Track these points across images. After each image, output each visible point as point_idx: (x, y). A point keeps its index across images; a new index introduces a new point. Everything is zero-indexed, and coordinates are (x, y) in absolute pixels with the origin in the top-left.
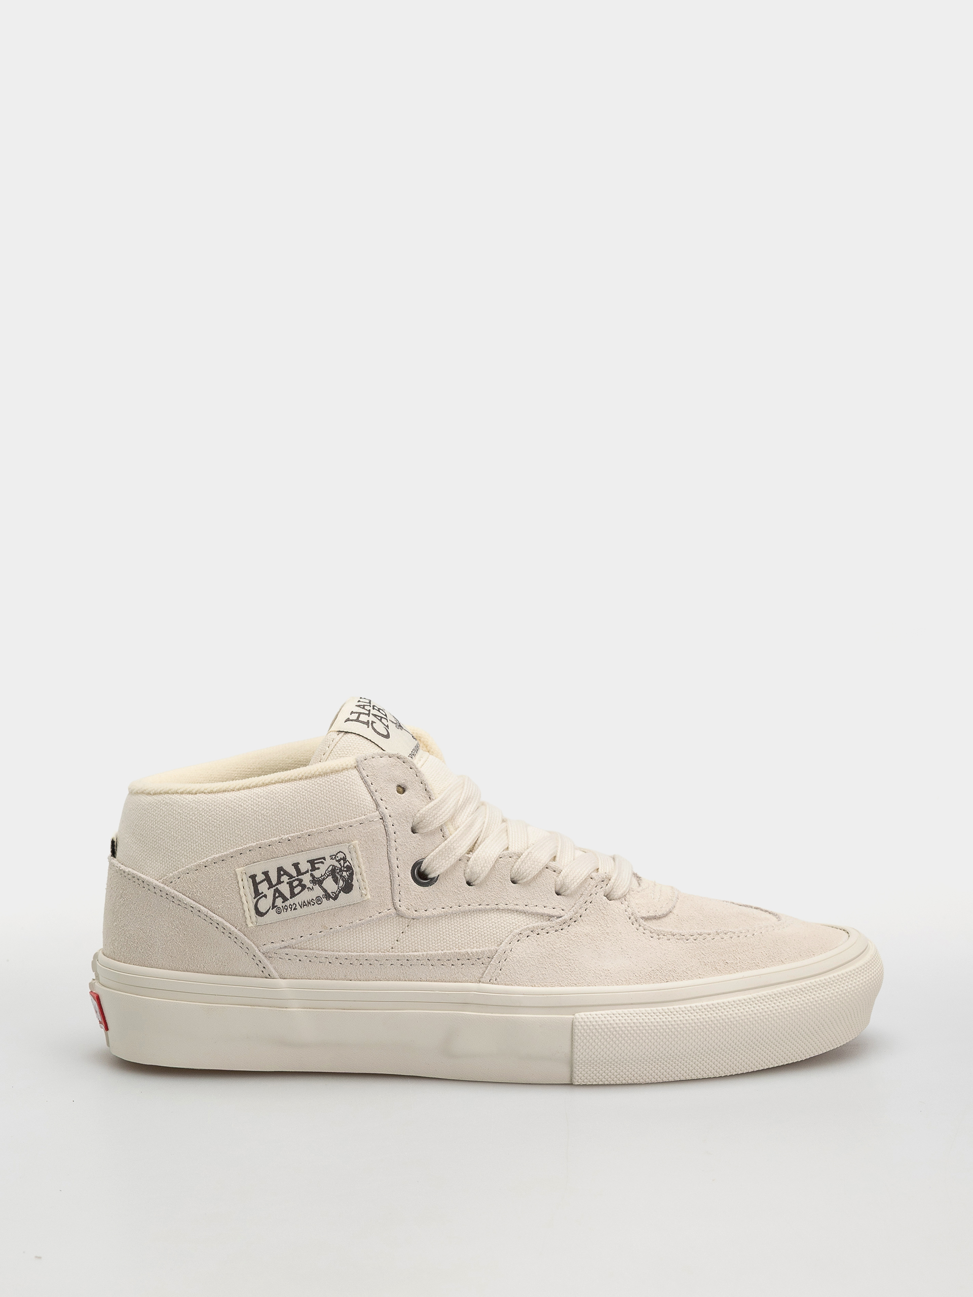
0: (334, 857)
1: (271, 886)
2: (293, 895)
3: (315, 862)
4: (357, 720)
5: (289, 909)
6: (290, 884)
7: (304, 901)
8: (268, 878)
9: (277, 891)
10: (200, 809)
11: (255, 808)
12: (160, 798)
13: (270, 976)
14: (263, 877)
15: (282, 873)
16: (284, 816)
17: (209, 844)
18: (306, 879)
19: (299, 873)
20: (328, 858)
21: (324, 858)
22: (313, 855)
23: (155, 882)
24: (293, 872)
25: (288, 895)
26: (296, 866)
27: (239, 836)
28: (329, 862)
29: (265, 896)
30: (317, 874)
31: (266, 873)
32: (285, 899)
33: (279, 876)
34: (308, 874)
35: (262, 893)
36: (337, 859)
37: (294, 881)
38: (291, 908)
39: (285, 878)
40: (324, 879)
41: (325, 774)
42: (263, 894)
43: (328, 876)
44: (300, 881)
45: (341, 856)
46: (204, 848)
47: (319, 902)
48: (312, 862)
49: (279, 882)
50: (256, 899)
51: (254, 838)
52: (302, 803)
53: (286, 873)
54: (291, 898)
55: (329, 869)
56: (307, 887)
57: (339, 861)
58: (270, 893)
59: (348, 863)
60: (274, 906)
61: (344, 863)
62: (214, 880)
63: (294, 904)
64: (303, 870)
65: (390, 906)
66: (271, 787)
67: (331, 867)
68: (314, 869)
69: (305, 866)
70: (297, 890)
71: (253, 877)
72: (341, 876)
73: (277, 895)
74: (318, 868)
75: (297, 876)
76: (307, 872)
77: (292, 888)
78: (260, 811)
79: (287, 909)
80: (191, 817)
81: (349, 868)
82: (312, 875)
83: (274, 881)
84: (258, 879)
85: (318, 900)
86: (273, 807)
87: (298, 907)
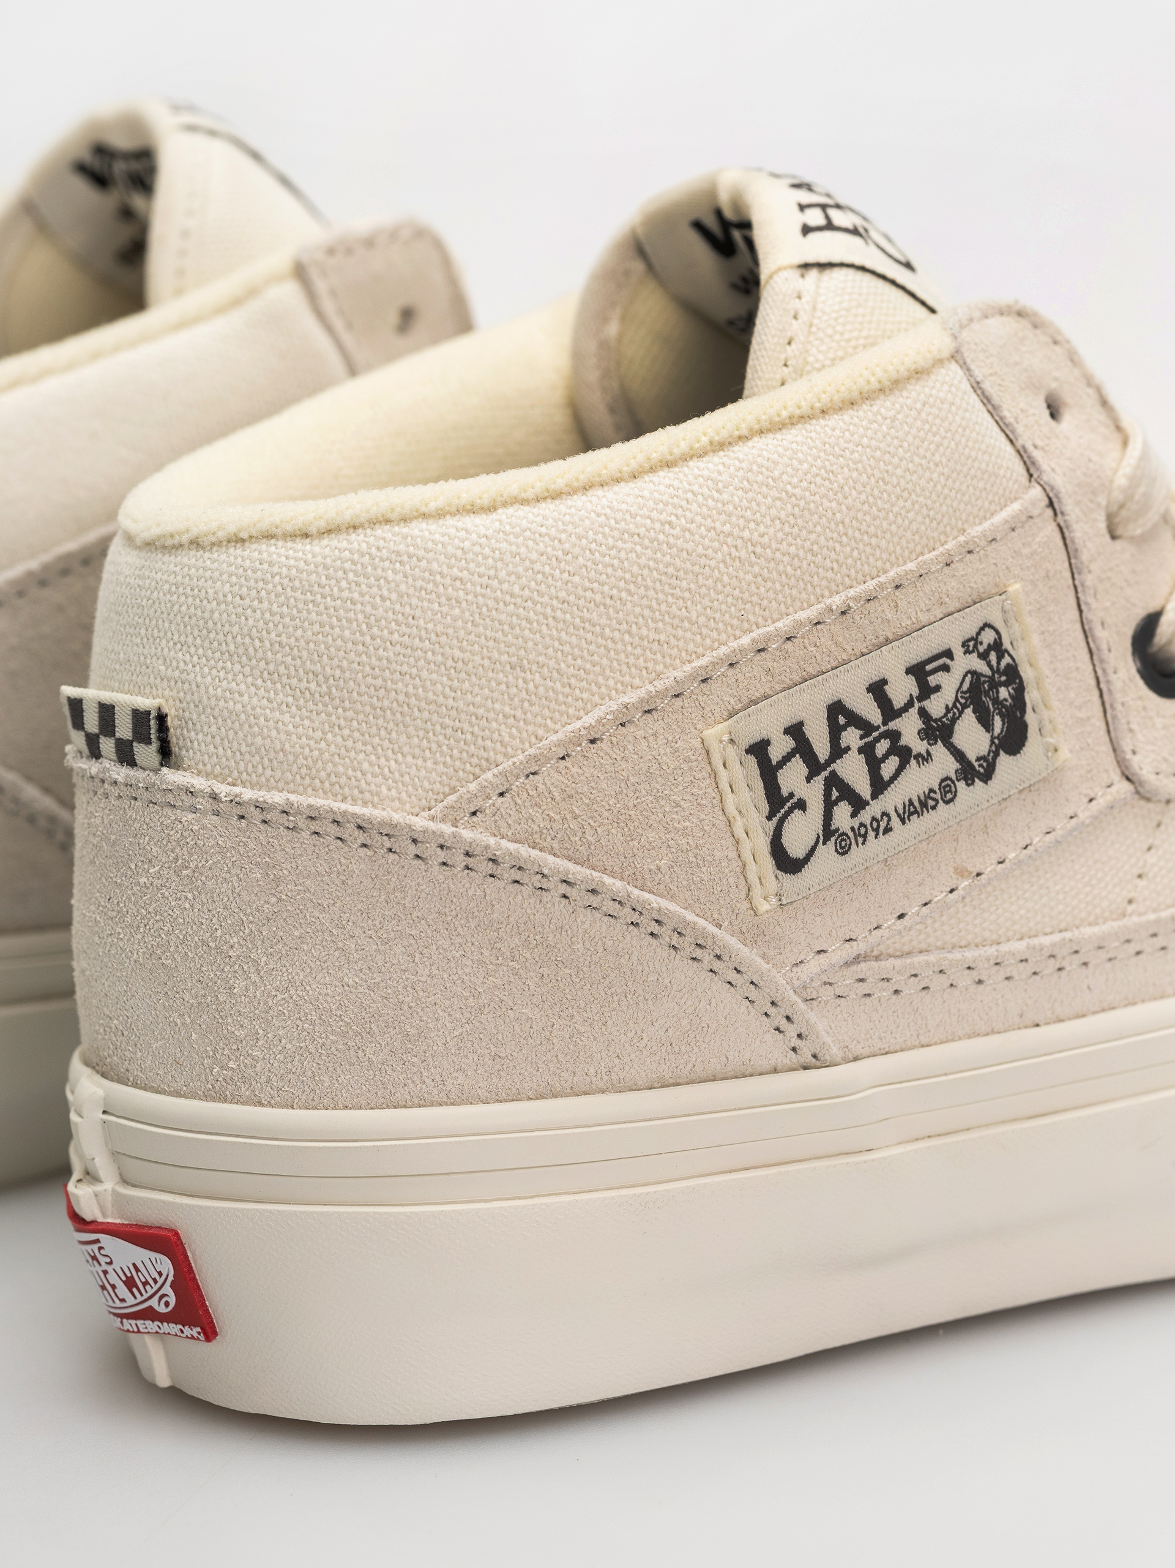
0: (971, 644)
1: (814, 767)
2: (879, 786)
3: (929, 668)
4: (830, 226)
5: (871, 834)
6: (867, 751)
7: (910, 801)
8: (803, 747)
9: (834, 781)
10: (534, 556)
11: (718, 525)
12: (357, 540)
13: (817, 1062)
14: (789, 743)
15: (842, 720)
16: (813, 537)
17: (588, 666)
18: (909, 727)
19: (890, 712)
20: (958, 652)
21: (948, 654)
22: (919, 649)
23: (420, 822)
24: (872, 713)
25: (863, 788)
26: (878, 689)
27: (686, 624)
28: (964, 663)
29: (801, 805)
30: (936, 706)
31: (796, 731)
32: (858, 804)
33: (835, 732)
34: (914, 711)
35: (791, 795)
36: (981, 649)
37: (877, 740)
38: (877, 831)
39: (852, 737)
40: (954, 720)
41: (894, 385)
42: (795, 800)
43: (965, 706)
44: (894, 736)
45: (988, 637)
46: (573, 681)
47: (949, 796)
48: (918, 671)
49: (838, 751)
50: (775, 820)
51: (735, 622)
52: (859, 487)
53: (856, 720)
54: (874, 796)
55: (966, 686)
56: (914, 753)
57: (984, 656)
58: (814, 793)
59: (1006, 660)
60: (828, 832)
61: (999, 658)
62: (632, 780)
63: (884, 814)
64: (898, 702)
65: (1115, 776)
66: (741, 451)
67: (968, 679)
68: (926, 691)
69: (901, 689)
70: (888, 769)
71: (759, 749)
72: (996, 701)
73: (835, 794)
74: (938, 688)
75: (885, 723)
76: (909, 704)
77: (874, 764)
78: (736, 531)
79: (865, 836)
80: (505, 586)
81: (1012, 674)
82: (923, 713)
83: (822, 750)
84: (775, 754)
85: (946, 791)
86: (773, 512)
87: (895, 821)
